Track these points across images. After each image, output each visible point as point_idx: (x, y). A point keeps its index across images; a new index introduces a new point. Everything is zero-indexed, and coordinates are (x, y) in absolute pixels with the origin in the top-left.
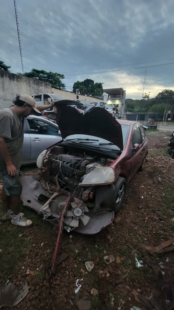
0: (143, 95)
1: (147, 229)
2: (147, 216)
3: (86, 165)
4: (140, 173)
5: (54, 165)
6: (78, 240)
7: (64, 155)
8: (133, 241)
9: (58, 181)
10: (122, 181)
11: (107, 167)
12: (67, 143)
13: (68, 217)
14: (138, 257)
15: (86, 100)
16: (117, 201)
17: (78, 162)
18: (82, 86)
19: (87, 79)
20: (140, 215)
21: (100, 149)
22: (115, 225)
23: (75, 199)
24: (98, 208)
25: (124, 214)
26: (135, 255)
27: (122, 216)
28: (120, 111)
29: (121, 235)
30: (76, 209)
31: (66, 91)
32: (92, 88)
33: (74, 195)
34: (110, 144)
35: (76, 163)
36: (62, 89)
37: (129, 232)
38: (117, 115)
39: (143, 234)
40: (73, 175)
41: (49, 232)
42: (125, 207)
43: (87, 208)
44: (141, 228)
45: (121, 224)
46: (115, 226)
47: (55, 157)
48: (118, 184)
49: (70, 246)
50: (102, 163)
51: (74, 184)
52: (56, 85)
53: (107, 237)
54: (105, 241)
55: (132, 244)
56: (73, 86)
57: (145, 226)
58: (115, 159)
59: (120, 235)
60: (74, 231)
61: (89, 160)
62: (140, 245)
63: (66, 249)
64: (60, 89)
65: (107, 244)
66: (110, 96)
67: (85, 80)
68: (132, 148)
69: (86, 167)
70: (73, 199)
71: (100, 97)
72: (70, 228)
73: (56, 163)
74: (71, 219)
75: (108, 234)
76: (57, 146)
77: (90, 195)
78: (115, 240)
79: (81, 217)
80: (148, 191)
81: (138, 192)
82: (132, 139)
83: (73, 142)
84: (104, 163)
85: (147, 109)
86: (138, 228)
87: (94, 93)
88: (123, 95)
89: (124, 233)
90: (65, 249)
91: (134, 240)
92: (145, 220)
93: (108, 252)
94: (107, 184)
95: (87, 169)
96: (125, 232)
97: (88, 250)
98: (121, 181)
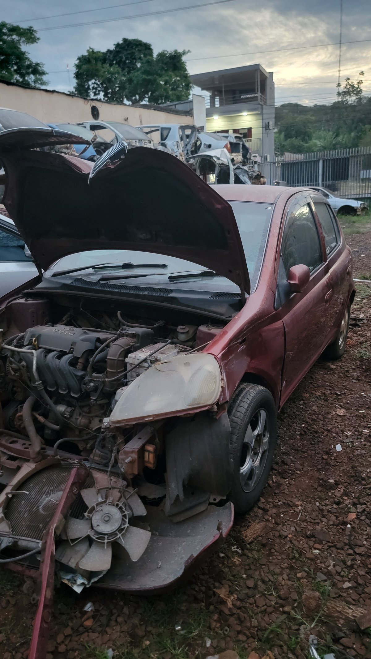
0: (339, 85)
1: (351, 551)
2: (353, 509)
3: (126, 356)
4: (333, 367)
5: (14, 366)
6: (113, 618)
7: (46, 330)
8: (304, 596)
9: (32, 422)
10: (254, 397)
11: (196, 355)
12: (57, 283)
13: (73, 540)
14: (318, 644)
15: (126, 119)
16: (245, 469)
17: (97, 348)
18: (111, 65)
19: (125, 40)
20: (329, 507)
21: (173, 295)
22: (243, 550)
23: (98, 475)
24: (178, 496)
25: (275, 510)
26: (310, 640)
27: (266, 517)
28: (257, 152)
29: (264, 582)
30: (99, 508)
31: (46, 91)
32: (146, 72)
33: (94, 466)
34: (204, 275)
35: (89, 353)
36: (35, 82)
37: (291, 568)
38: (246, 168)
39: (339, 569)
40: (86, 396)
41: (8, 602)
42: (279, 485)
43: (140, 501)
44: (333, 549)
45: (264, 546)
46: (243, 555)
47: (13, 340)
48: (240, 409)
49: (87, 638)
50: (183, 343)
51: (91, 426)
52: (8, 70)
53: (214, 592)
54: (207, 607)
55: (300, 607)
56: (74, 70)
57: (347, 541)
58: (222, 323)
59: (259, 583)
60: (99, 585)
61: (134, 336)
62: (325, 604)
63: (74, 650)
64: (25, 86)
65: (216, 617)
66: (217, 99)
67: (118, 45)
68: (285, 281)
69: (127, 360)
70: (89, 475)
71: (180, 107)
72: (83, 576)
73: (20, 360)
74: (83, 547)
75: (221, 583)
76: (22, 298)
77: (147, 454)
78: (242, 601)
79: (120, 535)
80: (360, 426)
81: (326, 433)
82: (284, 248)
83: (77, 280)
84: (188, 341)
85: (359, 138)
86: (323, 552)
87: (157, 93)
88: (263, 90)
89: (274, 574)
90: (67, 651)
91: (308, 593)
92: (345, 523)
93: (219, 642)
94: (198, 411)
95: (129, 368)
96: (278, 570)
97: (150, 645)
98: (251, 398)
